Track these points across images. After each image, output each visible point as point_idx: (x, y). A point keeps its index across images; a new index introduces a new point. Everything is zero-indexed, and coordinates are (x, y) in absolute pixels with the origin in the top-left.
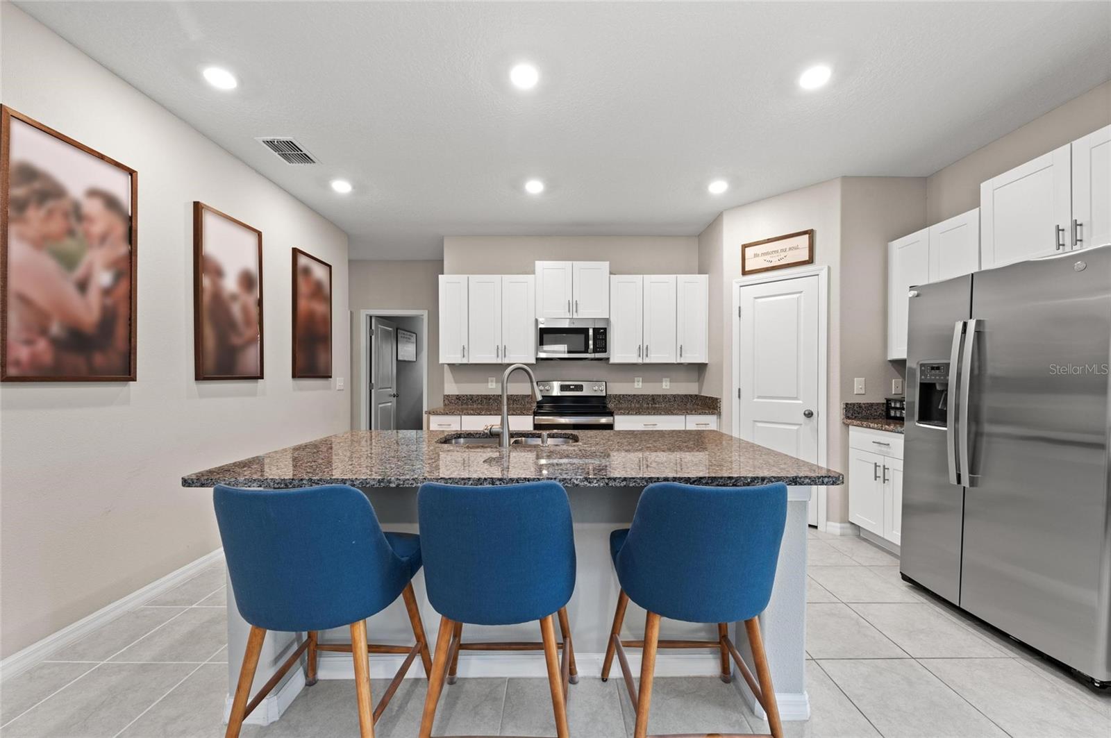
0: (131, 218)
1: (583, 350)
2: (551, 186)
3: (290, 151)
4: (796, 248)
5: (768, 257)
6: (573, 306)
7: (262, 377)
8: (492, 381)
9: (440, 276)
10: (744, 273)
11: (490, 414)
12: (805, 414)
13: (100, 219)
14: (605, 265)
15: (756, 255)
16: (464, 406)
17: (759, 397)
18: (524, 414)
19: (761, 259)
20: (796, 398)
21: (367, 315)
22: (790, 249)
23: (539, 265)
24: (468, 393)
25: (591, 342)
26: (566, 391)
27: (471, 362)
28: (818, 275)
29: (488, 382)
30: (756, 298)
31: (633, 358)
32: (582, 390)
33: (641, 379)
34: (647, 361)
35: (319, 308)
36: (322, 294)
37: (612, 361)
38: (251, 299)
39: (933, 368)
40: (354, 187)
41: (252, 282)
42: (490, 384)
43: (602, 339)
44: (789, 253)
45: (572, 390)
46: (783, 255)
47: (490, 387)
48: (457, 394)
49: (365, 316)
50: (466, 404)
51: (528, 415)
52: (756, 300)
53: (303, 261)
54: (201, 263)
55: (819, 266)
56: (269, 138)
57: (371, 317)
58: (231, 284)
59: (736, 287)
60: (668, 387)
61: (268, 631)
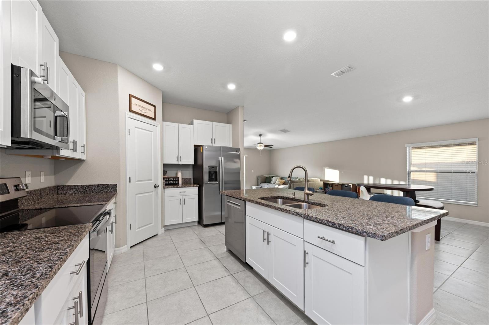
4: (151, 111)
5: (141, 108)
10: (131, 111)
15: (136, 104)
17: (138, 181)
19: (138, 107)
20: (151, 180)
22: (149, 109)
28: (157, 126)
39: (212, 168)
55: (157, 123)
59: (127, 117)
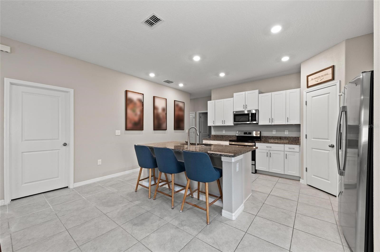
0: (143, 102)
1: (248, 121)
2: (227, 74)
3: (168, 82)
4: (327, 74)
5: (316, 80)
6: (245, 106)
7: (166, 130)
8: (224, 131)
9: (208, 102)
10: (308, 87)
11: (217, 141)
12: (329, 146)
13: (138, 104)
14: (257, 91)
15: (312, 79)
16: (216, 138)
17: (314, 138)
18: (226, 141)
19: (314, 81)
20: (327, 139)
21: (199, 113)
22: (325, 75)
23: (235, 94)
24: (217, 135)
25: (250, 118)
26: (246, 134)
27: (216, 125)
28: (336, 85)
29: (223, 131)
30: (312, 97)
31: (267, 123)
32: (251, 134)
33: (275, 130)
34: (273, 124)
35: (181, 113)
36: (182, 110)
37: (259, 124)
38: (164, 114)
40: (184, 85)
41: (165, 110)
42: (223, 132)
43: (255, 117)
44: (324, 77)
45: (248, 134)
46: (322, 77)
47: (223, 133)
48: (214, 134)
49: (198, 113)
50: (217, 137)
51: (227, 141)
52: (313, 98)
53: (176, 103)
54: (155, 108)
55: (336, 81)
56: (164, 81)
57: (200, 113)
58: (160, 111)
59: (305, 93)
60: (287, 134)
61: (143, 168)
